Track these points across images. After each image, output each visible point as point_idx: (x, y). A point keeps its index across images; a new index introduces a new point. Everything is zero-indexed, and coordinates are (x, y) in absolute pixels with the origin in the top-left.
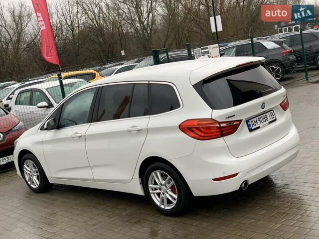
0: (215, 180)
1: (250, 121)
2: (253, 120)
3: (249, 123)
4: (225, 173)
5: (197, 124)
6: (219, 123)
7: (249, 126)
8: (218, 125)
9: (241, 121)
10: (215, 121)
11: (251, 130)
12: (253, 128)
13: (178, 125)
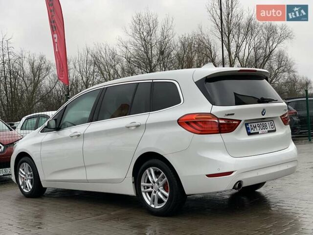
0: (209, 176)
1: (249, 125)
2: (252, 124)
3: (248, 127)
4: (219, 169)
5: (196, 118)
6: (218, 119)
7: (247, 129)
8: (217, 121)
9: (240, 121)
10: (214, 116)
11: (249, 134)
13: (177, 119)
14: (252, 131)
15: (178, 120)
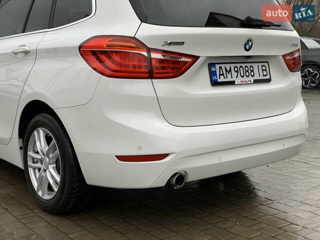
0: (121, 158)
1: (218, 66)
2: (223, 66)
3: (213, 69)
4: (140, 148)
5: (108, 46)
6: (149, 50)
7: (212, 74)
8: (145, 54)
9: (196, 58)
10: (140, 44)
11: (215, 83)
12: (219, 80)
14: (222, 79)
15: (80, 47)
